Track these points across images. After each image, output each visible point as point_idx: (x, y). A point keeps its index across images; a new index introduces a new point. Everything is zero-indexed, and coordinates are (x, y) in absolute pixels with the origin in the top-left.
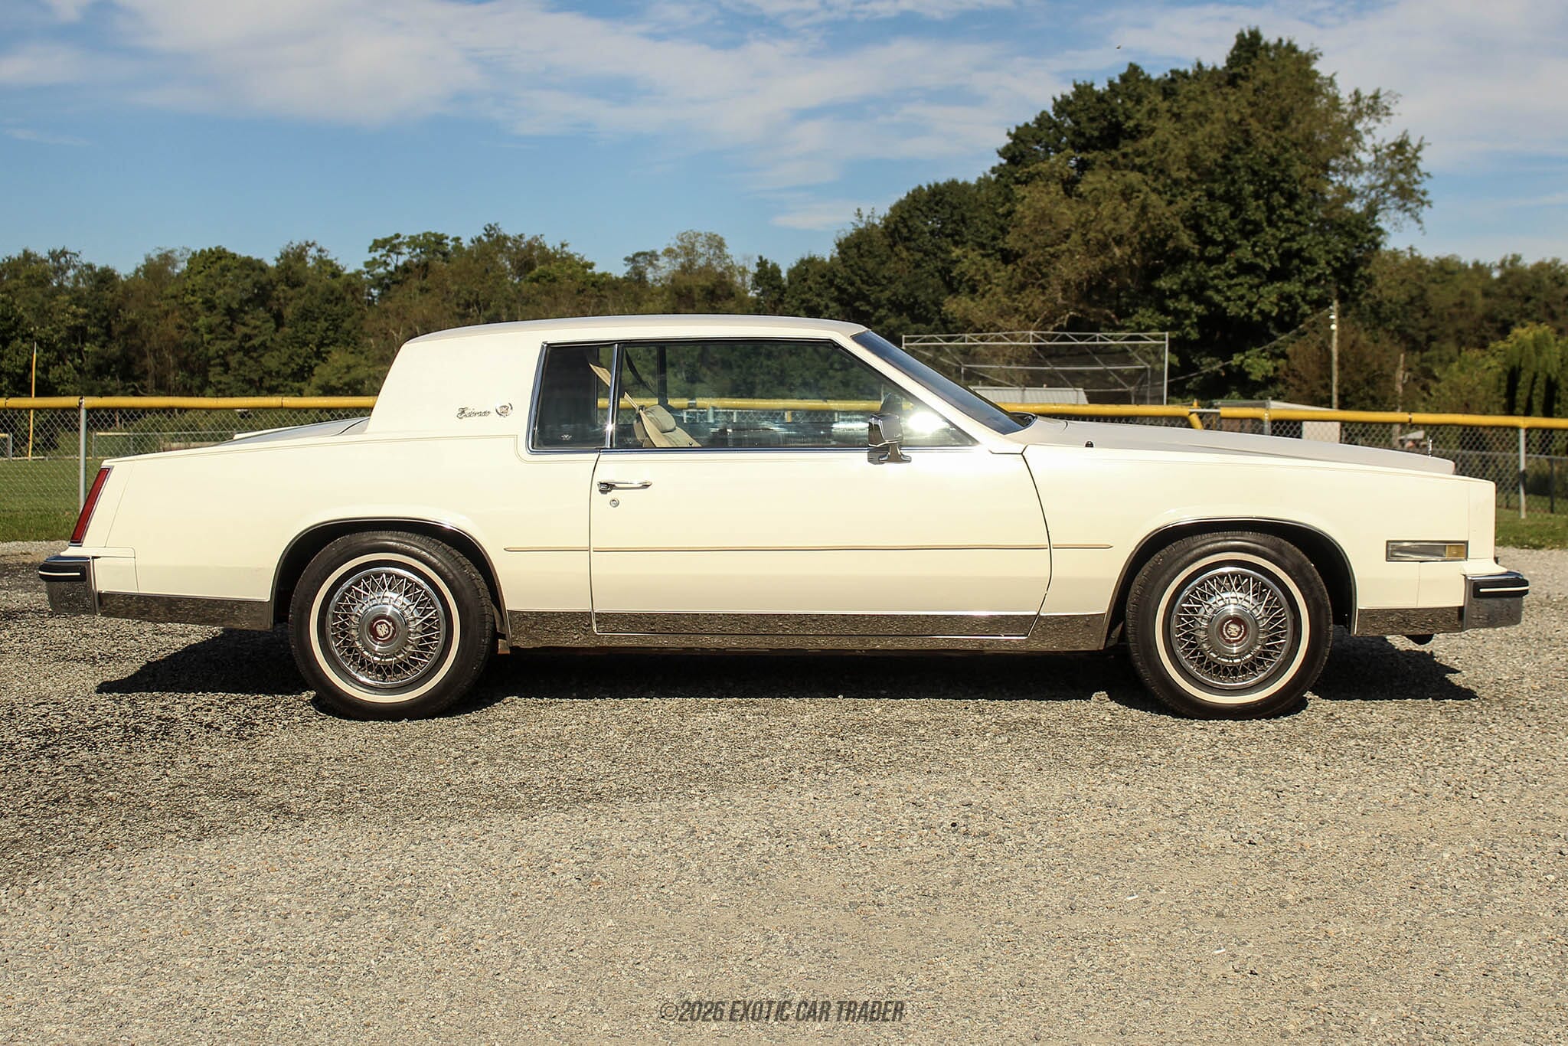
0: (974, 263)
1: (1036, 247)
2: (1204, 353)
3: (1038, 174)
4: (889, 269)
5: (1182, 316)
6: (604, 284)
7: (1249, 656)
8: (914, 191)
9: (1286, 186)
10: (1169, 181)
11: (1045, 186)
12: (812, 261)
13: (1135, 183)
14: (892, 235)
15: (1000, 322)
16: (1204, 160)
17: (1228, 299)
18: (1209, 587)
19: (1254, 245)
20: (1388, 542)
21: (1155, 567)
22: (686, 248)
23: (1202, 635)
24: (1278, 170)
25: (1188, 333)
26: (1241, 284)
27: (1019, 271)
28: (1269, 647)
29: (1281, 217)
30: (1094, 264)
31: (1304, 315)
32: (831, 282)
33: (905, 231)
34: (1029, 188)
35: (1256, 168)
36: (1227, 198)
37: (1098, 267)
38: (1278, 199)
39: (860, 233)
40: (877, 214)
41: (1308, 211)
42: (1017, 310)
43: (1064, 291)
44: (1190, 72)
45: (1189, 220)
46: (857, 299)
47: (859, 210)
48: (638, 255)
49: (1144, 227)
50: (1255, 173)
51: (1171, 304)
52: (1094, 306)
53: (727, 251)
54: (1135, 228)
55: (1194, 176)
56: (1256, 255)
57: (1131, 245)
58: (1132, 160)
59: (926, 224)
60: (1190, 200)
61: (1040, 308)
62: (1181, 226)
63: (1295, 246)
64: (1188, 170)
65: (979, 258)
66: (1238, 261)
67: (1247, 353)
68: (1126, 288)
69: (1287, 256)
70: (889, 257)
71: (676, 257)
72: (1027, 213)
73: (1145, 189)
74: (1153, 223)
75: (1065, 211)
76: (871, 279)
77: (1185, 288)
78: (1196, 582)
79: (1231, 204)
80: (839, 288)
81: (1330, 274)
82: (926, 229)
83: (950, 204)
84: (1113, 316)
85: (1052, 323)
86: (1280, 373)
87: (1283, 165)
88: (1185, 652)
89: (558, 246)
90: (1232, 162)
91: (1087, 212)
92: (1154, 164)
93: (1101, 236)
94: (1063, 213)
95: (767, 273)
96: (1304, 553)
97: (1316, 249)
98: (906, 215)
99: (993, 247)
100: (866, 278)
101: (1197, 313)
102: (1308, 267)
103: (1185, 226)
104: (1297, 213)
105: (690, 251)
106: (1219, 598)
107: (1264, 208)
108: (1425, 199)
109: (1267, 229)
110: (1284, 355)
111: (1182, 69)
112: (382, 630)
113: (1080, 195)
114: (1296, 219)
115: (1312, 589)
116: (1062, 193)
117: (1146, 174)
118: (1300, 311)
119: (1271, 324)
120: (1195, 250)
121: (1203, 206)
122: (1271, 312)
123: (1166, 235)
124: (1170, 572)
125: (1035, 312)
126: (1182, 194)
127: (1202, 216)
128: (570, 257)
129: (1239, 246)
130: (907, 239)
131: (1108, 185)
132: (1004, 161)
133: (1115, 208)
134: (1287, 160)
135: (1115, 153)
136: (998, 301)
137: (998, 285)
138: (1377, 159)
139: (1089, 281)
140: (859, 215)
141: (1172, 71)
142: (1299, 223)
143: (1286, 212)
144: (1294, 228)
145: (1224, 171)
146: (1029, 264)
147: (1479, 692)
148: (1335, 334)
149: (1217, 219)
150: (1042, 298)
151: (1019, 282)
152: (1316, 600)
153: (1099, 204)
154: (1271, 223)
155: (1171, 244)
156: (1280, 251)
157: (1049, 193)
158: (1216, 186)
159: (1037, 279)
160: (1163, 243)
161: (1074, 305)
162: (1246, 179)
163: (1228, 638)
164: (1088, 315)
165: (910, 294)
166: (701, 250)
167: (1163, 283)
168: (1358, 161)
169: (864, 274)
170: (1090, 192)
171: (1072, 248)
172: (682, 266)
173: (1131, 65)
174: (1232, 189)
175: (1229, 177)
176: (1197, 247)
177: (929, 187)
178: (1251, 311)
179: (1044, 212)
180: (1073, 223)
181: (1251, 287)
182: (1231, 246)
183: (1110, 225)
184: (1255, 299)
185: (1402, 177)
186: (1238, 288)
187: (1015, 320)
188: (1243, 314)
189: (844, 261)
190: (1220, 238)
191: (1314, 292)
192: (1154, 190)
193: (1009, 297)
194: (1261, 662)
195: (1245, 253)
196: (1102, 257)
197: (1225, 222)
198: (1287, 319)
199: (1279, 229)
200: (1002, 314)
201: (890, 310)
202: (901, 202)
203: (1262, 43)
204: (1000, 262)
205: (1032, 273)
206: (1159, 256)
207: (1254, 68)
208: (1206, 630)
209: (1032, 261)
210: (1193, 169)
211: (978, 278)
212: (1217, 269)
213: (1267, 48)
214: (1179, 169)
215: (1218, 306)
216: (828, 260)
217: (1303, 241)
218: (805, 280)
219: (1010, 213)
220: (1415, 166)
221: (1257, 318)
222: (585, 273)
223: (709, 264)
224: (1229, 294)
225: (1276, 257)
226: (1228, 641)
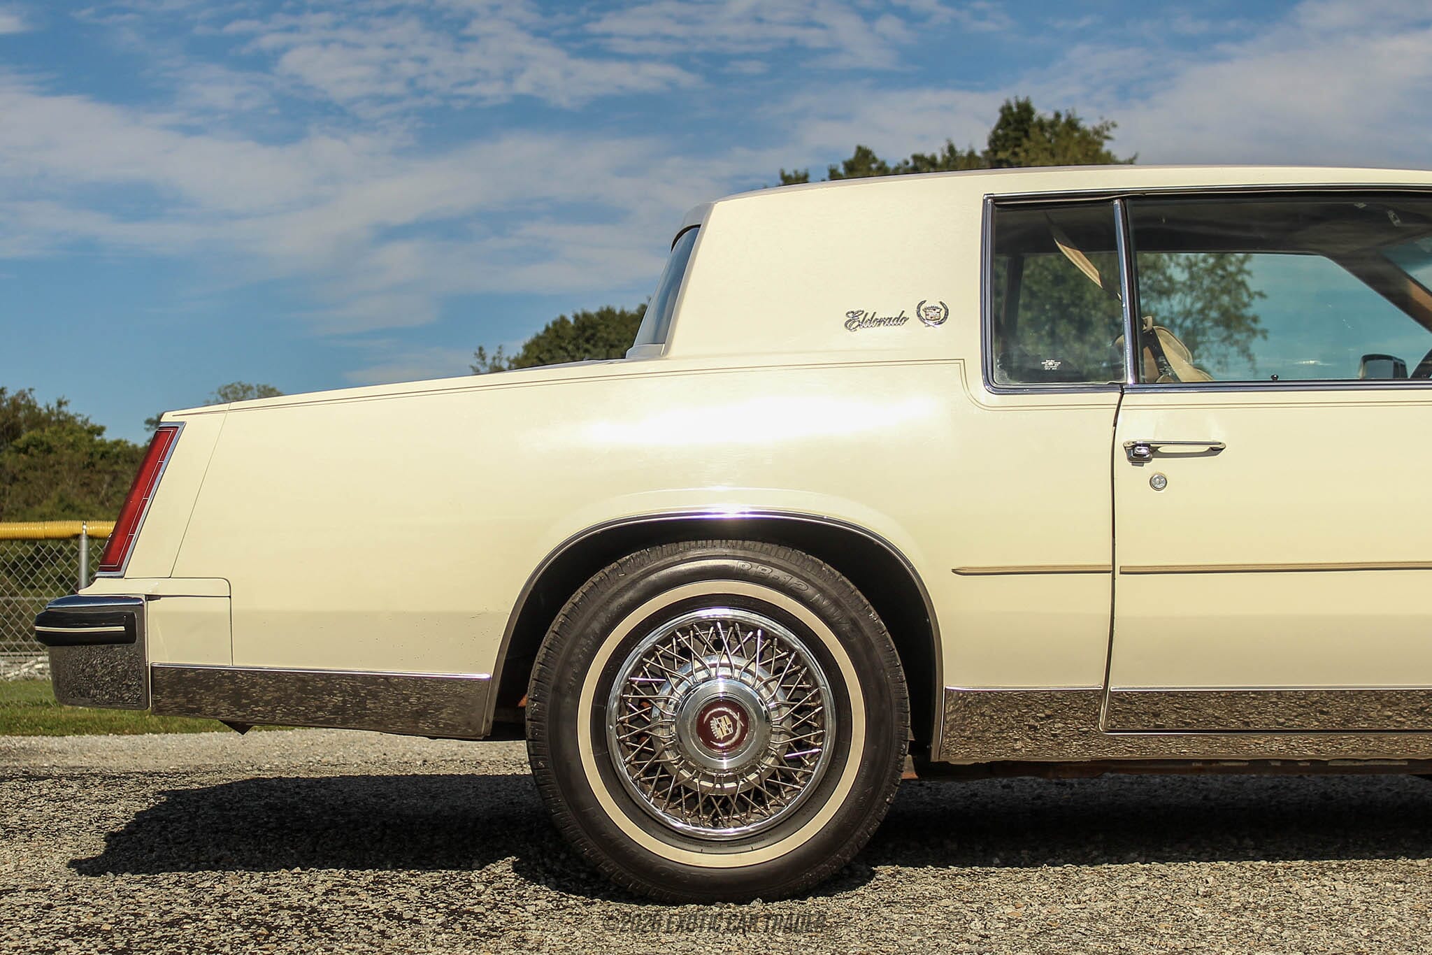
6: (118, 456)
8: (555, 323)
40: (505, 354)
44: (939, 159)
89: (54, 405)
108: (1259, 326)
111: (928, 155)
112: (721, 728)
128: (70, 419)
138: (1192, 277)
141: (915, 158)
168: (1170, 279)
173: (859, 149)
177: (576, 317)
185: (1225, 299)
202: (539, 337)
203: (1035, 118)
207: (1026, 151)
213: (1041, 125)
220: (1242, 284)
222: (91, 440)
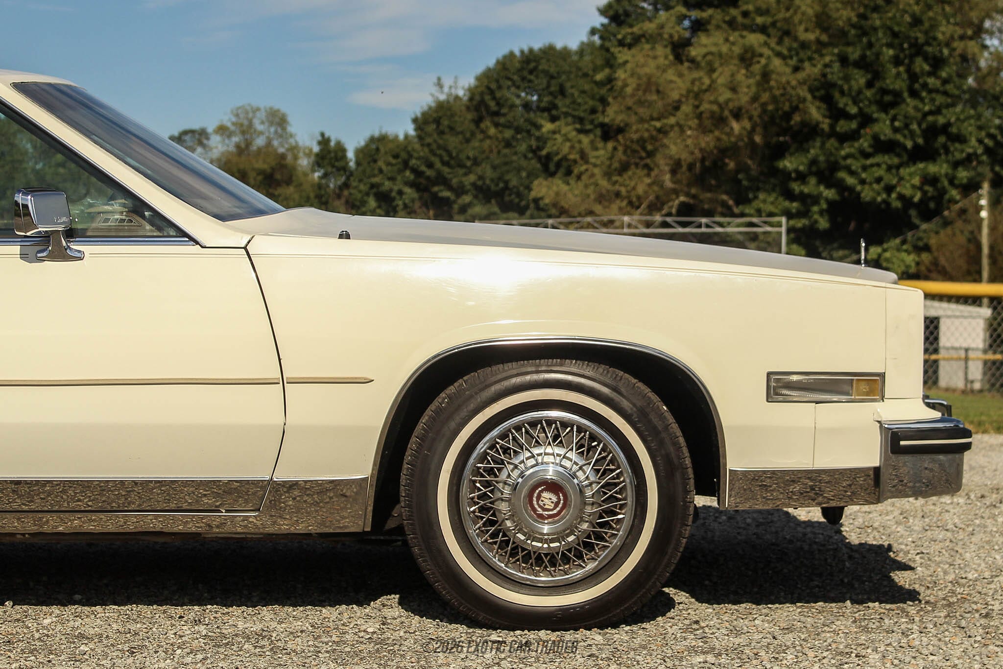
0: (568, 140)
1: (642, 120)
2: (835, 245)
3: (643, 36)
4: (474, 148)
5: (809, 201)
7: (571, 538)
9: (929, 49)
10: (795, 45)
11: (653, 48)
12: (382, 139)
13: (756, 45)
14: (477, 109)
15: (598, 208)
16: (836, 19)
17: (863, 182)
18: (514, 439)
19: (894, 119)
20: (769, 374)
21: (438, 411)
22: (242, 125)
23: (503, 507)
24: (920, 31)
25: (816, 222)
26: (878, 165)
27: (621, 149)
28: (601, 525)
29: (925, 86)
30: (708, 141)
31: (953, 201)
32: (406, 164)
33: (492, 104)
34: (634, 51)
35: (896, 29)
36: (862, 64)
37: (712, 144)
38: (921, 65)
39: (441, 107)
41: (956, 79)
42: (618, 195)
43: (674, 172)
45: (818, 89)
46: (436, 183)
47: (439, 79)
48: (185, 133)
49: (765, 97)
50: (895, 35)
51: (796, 187)
52: (710, 191)
53: (291, 129)
54: (755, 99)
55: (824, 38)
56: (896, 130)
57: (750, 118)
58: (754, 20)
59: (518, 96)
60: (819, 66)
61: (646, 192)
62: (809, 97)
63: (941, 120)
64: (818, 32)
65: (574, 133)
66: (876, 138)
67: (885, 246)
68: (745, 169)
69: (932, 132)
70: (473, 134)
71: (229, 136)
72: (630, 81)
73: (766, 51)
74: (777, 93)
75: (674, 78)
76: (453, 161)
77: (814, 169)
78: (495, 432)
79: (867, 71)
80: (415, 171)
81: (983, 154)
82: (518, 102)
83: (546, 72)
84: (731, 202)
85: (659, 209)
86: (923, 268)
87: (927, 25)
88: (482, 533)
90: (870, 22)
91: (700, 79)
92: (779, 25)
93: (715, 108)
94: (671, 82)
95: (329, 152)
96: (654, 390)
97: (966, 124)
98: (493, 86)
99: (592, 122)
100: (446, 158)
101: (827, 200)
102: (957, 145)
103: (814, 97)
104: (945, 82)
105: (246, 129)
106: (528, 454)
107: (905, 76)
109: (909, 100)
110: (927, 248)
113: (692, 61)
114: (941, 89)
115: (661, 443)
116: (671, 57)
117: (769, 36)
118: (947, 197)
119: (913, 213)
120: (825, 125)
121: (835, 73)
122: (912, 197)
123: (791, 107)
124: (457, 419)
125: (639, 198)
126: (810, 59)
127: (833, 85)
129: (876, 120)
130: (497, 114)
131: (725, 49)
132: (605, 21)
133: (733, 75)
134: (930, 19)
135: (734, 12)
136: (597, 185)
137: (595, 166)
139: (703, 160)
140: (439, 84)
142: (946, 93)
143: (931, 81)
144: (940, 99)
145: (859, 32)
146: (632, 141)
147: (924, 594)
148: (985, 224)
149: (850, 89)
150: (648, 181)
151: (620, 161)
152: (668, 459)
153: (712, 70)
154: (914, 94)
155: (797, 118)
156: (924, 126)
157: (655, 58)
158: (850, 49)
159: (641, 158)
160: (788, 116)
161: (686, 189)
162: (884, 41)
163: (540, 511)
164: (701, 201)
165: (500, 179)
166: (260, 127)
167: (788, 164)
169: (444, 154)
170: (704, 56)
171: (682, 122)
172: (238, 146)
174: (868, 53)
175: (865, 40)
176: (827, 121)
178: (889, 195)
179: (649, 79)
180: (684, 92)
181: (889, 168)
182: (866, 120)
183: (728, 95)
184: (894, 181)
186: (875, 169)
187: (615, 207)
188: (879, 199)
189: (420, 138)
190: (853, 110)
191: (963, 174)
192: (779, 55)
193: (609, 179)
194: (590, 547)
195: (883, 127)
196: (717, 133)
197: (860, 92)
198: (932, 205)
199: (922, 100)
200: (601, 198)
201: (476, 197)
204: (598, 139)
205: (634, 151)
206: (784, 132)
208: (509, 500)
209: (635, 137)
210: (825, 30)
211: (572, 157)
212: (850, 147)
214: (806, 30)
215: (851, 189)
216: (401, 137)
217: (950, 116)
218: (375, 161)
219: (610, 80)
221: (897, 204)
223: (269, 143)
224: (864, 175)
225: (918, 132)
226: (541, 516)
